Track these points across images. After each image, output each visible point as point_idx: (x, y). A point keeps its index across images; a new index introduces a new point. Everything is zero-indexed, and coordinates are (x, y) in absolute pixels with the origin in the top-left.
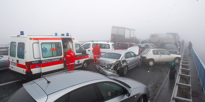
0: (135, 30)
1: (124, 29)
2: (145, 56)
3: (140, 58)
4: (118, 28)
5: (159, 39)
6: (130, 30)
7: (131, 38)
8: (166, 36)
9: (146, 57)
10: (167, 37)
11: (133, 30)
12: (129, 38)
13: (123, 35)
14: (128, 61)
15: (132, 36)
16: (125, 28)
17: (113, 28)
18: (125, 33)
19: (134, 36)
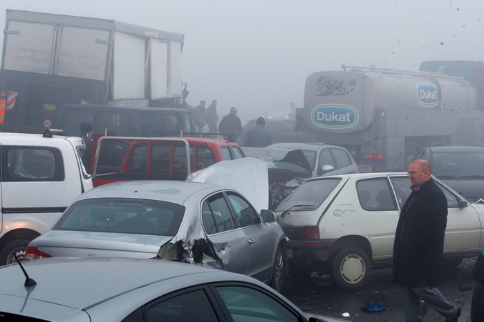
0: (180, 39)
1: (104, 36)
2: (310, 218)
3: (281, 233)
4: (59, 23)
5: (377, 112)
6: (147, 40)
7: (153, 103)
8: (426, 89)
9: (315, 229)
10: (429, 95)
11: (166, 38)
12: (143, 106)
13: (101, 77)
14: (222, 247)
15: (159, 92)
16: (110, 26)
17: (13, 26)
18: (110, 66)
19: (176, 91)
